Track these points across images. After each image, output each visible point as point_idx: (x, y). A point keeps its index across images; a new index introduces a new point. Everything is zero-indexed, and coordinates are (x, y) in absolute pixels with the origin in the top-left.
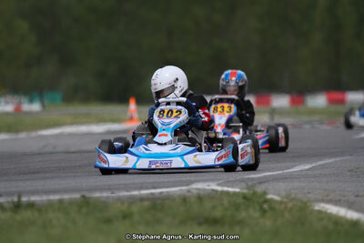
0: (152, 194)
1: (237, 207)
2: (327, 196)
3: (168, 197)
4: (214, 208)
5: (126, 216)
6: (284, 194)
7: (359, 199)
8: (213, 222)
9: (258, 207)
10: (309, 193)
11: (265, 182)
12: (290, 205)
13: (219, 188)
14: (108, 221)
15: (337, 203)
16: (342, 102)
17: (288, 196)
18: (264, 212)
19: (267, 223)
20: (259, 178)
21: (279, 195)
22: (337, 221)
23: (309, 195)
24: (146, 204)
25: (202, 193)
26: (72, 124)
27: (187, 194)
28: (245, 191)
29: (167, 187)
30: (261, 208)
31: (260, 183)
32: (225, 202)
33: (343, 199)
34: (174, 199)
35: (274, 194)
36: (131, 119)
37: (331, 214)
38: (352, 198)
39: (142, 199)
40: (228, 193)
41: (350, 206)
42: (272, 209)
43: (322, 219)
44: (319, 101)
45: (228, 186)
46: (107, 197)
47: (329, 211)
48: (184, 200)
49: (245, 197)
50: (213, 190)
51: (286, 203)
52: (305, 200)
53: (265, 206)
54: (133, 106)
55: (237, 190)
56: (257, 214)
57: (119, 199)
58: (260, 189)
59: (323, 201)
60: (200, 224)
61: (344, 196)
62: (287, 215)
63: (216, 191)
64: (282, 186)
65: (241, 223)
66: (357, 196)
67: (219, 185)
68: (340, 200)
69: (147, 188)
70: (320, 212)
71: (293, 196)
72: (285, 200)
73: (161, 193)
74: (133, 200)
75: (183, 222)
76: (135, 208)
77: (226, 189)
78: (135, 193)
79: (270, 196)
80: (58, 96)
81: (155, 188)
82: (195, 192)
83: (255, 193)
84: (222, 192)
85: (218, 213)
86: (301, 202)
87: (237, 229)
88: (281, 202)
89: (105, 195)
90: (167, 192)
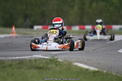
0: (19, 58)
1: (48, 63)
2: (78, 60)
3: (25, 60)
4: (40, 63)
5: (10, 66)
6: (63, 59)
8: (39, 68)
9: (55, 63)
10: (72, 59)
11: (57, 55)
12: (65, 63)
13: (42, 57)
14: (4, 67)
15: (81, 62)
16: (84, 29)
17: (65, 60)
18: (57, 65)
19: (58, 69)
20: (56, 54)
21: (62, 60)
22: (81, 69)
23: (72, 60)
24: (17, 62)
25: (36, 58)
27: (31, 59)
28: (51, 58)
29: (25, 56)
30: (56, 64)
31: (56, 55)
32: (44, 62)
34: (27, 60)
36: (13, 33)
38: (86, 61)
39: (16, 60)
40: (45, 59)
41: (85, 64)
42: (59, 64)
43: (76, 68)
44: (76, 28)
45: (45, 56)
46: (4, 59)
47: (78, 65)
48: (30, 61)
49: (50, 60)
50: (40, 58)
51: (64, 62)
52: (70, 61)
53: (57, 63)
54: (14, 28)
55: (48, 58)
56: (54, 66)
57: (8, 60)
58: (56, 57)
59: (76, 62)
60: (35, 69)
62: (64, 66)
63: (41, 58)
64: (63, 57)
65: (49, 69)
66: (88, 60)
67: (42, 56)
68: (82, 62)
69: (18, 57)
70: (75, 66)
71: (66, 60)
72: (64, 61)
73: (22, 58)
74: (13, 60)
75: (30, 68)
76: (13, 63)
77: (44, 57)
78: (14, 58)
79: (59, 60)
81: (20, 56)
82: (34, 58)
83: (54, 59)
84: (43, 58)
85: (41, 65)
86: (69, 62)
87: (48, 71)
88: (63, 62)
89: (3, 58)
90: (25, 58)
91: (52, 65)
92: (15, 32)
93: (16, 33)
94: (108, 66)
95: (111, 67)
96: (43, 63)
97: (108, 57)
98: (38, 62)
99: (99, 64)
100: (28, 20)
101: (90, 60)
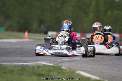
0: (23, 64)
1: (50, 71)
2: (82, 68)
3: (28, 66)
4: (42, 70)
5: (12, 72)
6: (67, 67)
7: (92, 70)
8: (40, 75)
9: (57, 71)
12: (68, 71)
14: (6, 73)
15: (84, 71)
18: (59, 73)
20: (61, 61)
22: (83, 78)
23: (76, 68)
24: (19, 68)
25: (39, 65)
26: (6, 38)
28: (54, 65)
29: (29, 62)
31: (61, 63)
32: (47, 69)
33: (87, 70)
34: (30, 67)
35: (64, 67)
37: (81, 75)
38: (90, 70)
39: (20, 66)
40: (49, 66)
41: (89, 72)
42: (62, 71)
43: (78, 76)
45: (50, 63)
47: (81, 74)
48: (33, 67)
49: (54, 67)
50: (44, 64)
52: (74, 69)
53: (60, 71)
54: (26, 34)
55: (52, 65)
57: (11, 66)
58: (59, 65)
59: (80, 70)
60: (36, 76)
61: (87, 69)
62: (66, 74)
64: (68, 65)
65: (50, 77)
66: (92, 69)
68: (86, 70)
70: (78, 74)
72: (67, 69)
73: (26, 64)
74: (15, 66)
75: (31, 75)
76: (15, 69)
77: (48, 64)
80: (3, 29)
81: (25, 62)
82: (37, 64)
84: (47, 65)
85: (43, 72)
86: (73, 70)
88: (66, 70)
89: (7, 64)
90: (28, 64)
91: (55, 72)
92: (27, 37)
93: (29, 38)
94: (111, 75)
95: (114, 77)
96: (45, 70)
97: (114, 66)
98: (41, 69)
99: (103, 73)
100: (42, 26)
101: (94, 69)
